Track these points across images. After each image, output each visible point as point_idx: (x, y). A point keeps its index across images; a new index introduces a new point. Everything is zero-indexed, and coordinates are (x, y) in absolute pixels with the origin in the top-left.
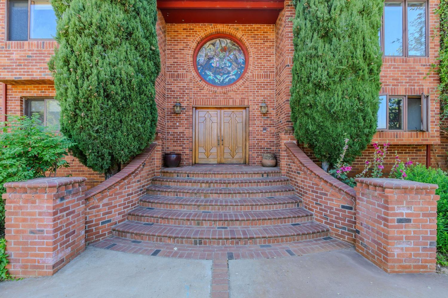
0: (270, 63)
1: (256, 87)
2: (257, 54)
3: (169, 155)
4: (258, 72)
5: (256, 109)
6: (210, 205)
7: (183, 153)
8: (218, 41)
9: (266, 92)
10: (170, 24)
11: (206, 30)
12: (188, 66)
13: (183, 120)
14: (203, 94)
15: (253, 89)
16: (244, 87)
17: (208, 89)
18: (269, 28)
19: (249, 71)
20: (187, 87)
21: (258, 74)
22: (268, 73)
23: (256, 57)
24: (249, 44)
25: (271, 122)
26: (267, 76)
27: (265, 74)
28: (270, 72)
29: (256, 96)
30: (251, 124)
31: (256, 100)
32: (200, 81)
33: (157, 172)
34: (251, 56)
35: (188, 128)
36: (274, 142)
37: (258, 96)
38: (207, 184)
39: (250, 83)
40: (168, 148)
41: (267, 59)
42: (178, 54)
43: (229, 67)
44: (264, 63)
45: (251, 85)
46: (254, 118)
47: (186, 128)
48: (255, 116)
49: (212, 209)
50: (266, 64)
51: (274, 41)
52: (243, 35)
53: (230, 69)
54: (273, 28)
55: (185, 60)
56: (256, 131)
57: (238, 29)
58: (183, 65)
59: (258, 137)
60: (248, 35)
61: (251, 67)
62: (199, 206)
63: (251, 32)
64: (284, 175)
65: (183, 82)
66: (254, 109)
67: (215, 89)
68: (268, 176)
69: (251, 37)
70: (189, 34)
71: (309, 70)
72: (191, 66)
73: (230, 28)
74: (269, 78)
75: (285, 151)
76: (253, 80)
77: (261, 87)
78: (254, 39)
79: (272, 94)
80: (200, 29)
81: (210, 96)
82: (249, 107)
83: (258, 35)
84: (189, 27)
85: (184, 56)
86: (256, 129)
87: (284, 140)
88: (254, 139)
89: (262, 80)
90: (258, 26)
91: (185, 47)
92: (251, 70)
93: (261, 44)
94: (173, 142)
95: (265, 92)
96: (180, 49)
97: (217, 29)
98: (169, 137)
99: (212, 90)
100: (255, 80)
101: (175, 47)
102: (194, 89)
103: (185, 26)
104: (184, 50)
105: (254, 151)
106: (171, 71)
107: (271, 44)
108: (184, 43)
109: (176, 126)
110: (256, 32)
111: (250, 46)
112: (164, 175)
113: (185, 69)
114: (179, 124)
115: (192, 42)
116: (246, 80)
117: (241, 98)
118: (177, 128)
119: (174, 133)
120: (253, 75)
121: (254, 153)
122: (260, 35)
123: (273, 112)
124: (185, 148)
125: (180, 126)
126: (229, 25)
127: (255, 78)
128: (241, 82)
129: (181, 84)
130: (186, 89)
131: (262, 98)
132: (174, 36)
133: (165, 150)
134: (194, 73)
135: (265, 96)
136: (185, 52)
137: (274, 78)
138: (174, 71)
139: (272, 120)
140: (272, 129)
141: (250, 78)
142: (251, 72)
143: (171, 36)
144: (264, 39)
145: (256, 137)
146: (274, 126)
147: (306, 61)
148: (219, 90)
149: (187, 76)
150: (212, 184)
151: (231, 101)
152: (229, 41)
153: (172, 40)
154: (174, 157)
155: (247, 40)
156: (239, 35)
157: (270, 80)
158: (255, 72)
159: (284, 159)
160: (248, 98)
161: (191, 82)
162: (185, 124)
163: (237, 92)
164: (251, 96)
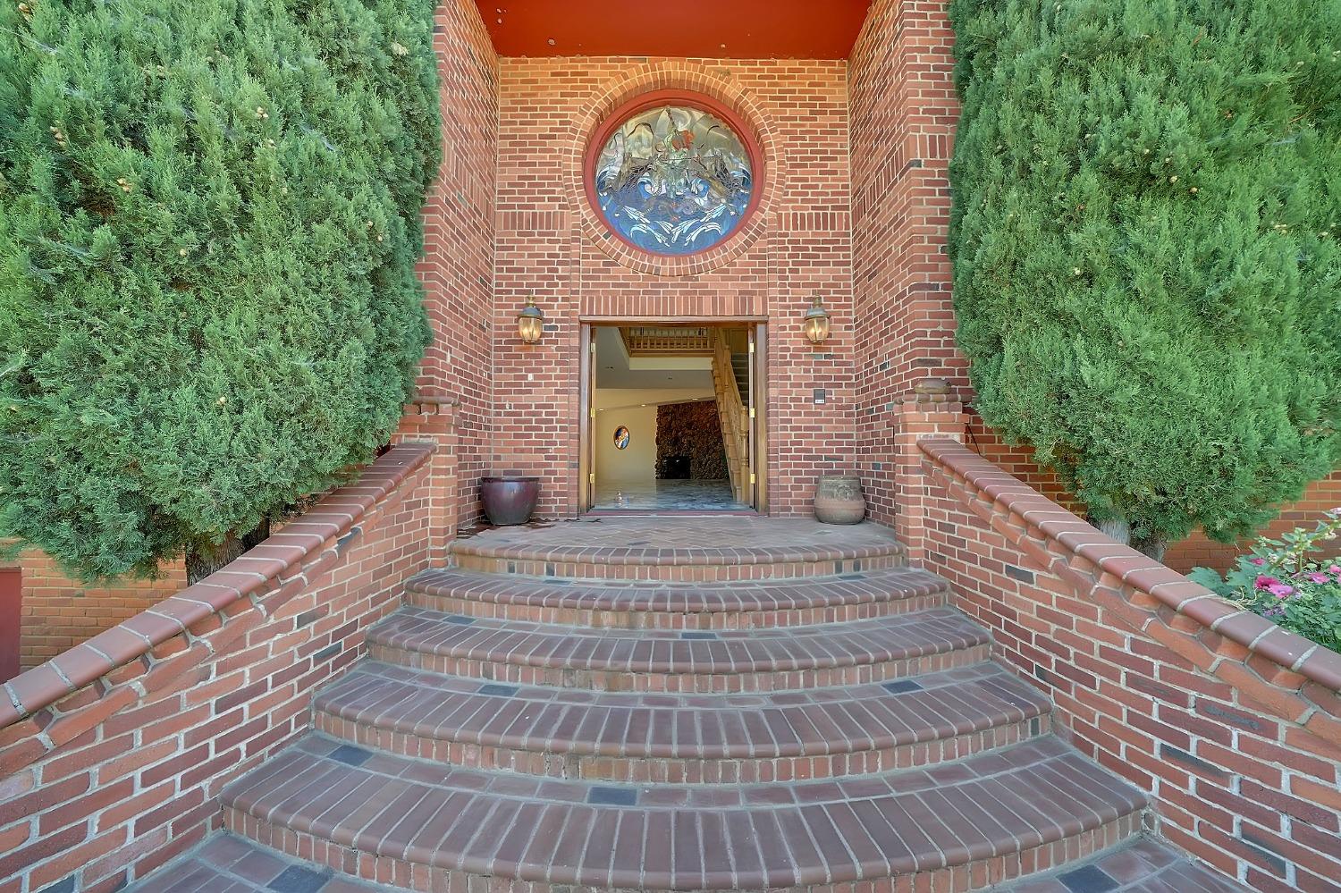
0: (833, 180)
1: (790, 256)
2: (792, 152)
3: (496, 484)
4: (793, 208)
5: (792, 328)
6: (628, 755)
7: (546, 472)
8: (664, 115)
9: (823, 274)
10: (510, 59)
11: (626, 77)
12: (567, 187)
13: (550, 363)
14: (617, 278)
15: (781, 264)
16: (750, 257)
17: (631, 262)
18: (830, 71)
19: (766, 206)
20: (565, 256)
21: (795, 215)
22: (829, 212)
23: (788, 159)
24: (766, 119)
25: (840, 371)
26: (824, 221)
27: (817, 215)
28: (834, 208)
29: (790, 285)
30: (775, 378)
31: (791, 299)
32: (606, 237)
33: (434, 553)
34: (773, 158)
35: (565, 392)
36: (850, 436)
37: (798, 285)
38: (624, 617)
39: (769, 242)
40: (497, 458)
41: (826, 166)
42: (534, 151)
43: (700, 195)
44: (813, 179)
45: (774, 249)
46: (785, 357)
47: (557, 392)
48: (788, 349)
49: (640, 777)
50: (820, 184)
51: (845, 113)
52: (745, 93)
53: (702, 202)
54: (843, 71)
55: (558, 171)
56: (793, 400)
57: (729, 73)
58: (549, 185)
59: (796, 421)
60: (760, 91)
61: (772, 192)
62: (575, 757)
63: (771, 84)
64: (917, 565)
65: (549, 241)
66: (784, 328)
67: (656, 262)
68: (857, 567)
69: (771, 98)
70: (572, 88)
71: (1075, 117)
72: (577, 187)
73: (702, 71)
74: (833, 228)
75: (919, 471)
76: (781, 235)
77: (804, 256)
78: (781, 105)
79: (842, 278)
80: (605, 74)
81: (639, 285)
82: (766, 323)
83: (794, 92)
84: (570, 67)
85: (555, 157)
86: (790, 393)
87: (916, 429)
88: (785, 428)
89: (809, 234)
90: (796, 63)
91: (557, 130)
92: (773, 202)
93: (801, 119)
94: (516, 436)
95: (818, 271)
96: (541, 137)
97: (662, 74)
98: (502, 421)
99: (644, 266)
100: (787, 235)
101: (526, 130)
102: (587, 264)
103: (558, 63)
104: (553, 137)
105: (783, 465)
106: (513, 207)
107: (836, 119)
108: (553, 116)
109: (526, 385)
110: (786, 85)
111: (769, 125)
112: (462, 565)
113: (557, 199)
114: (535, 377)
115: (582, 112)
116: (756, 231)
117: (740, 293)
118: (530, 392)
119: (516, 406)
120: (780, 216)
121: (785, 473)
122: (800, 91)
123: (849, 338)
124: (554, 458)
125: (539, 385)
126: (699, 62)
127: (787, 228)
128: (740, 238)
129: (544, 248)
130: (559, 263)
131: (809, 292)
132: (523, 95)
133: (488, 465)
134: (585, 212)
135: (818, 285)
136: (557, 144)
137: (847, 227)
138: (520, 207)
139: (844, 364)
140: (843, 393)
141: (769, 228)
142: (771, 209)
143: (512, 95)
144: (815, 105)
145: (789, 421)
146: (851, 385)
147: (1057, 84)
148: (668, 266)
149: (562, 221)
150: (643, 615)
151: (707, 301)
152: (698, 115)
153: (516, 109)
154: (511, 490)
155: (759, 108)
156: (733, 90)
157: (833, 235)
158: (787, 208)
159: (917, 501)
160: (763, 294)
161: (577, 240)
162: (557, 377)
163: (727, 271)
164: (774, 285)
